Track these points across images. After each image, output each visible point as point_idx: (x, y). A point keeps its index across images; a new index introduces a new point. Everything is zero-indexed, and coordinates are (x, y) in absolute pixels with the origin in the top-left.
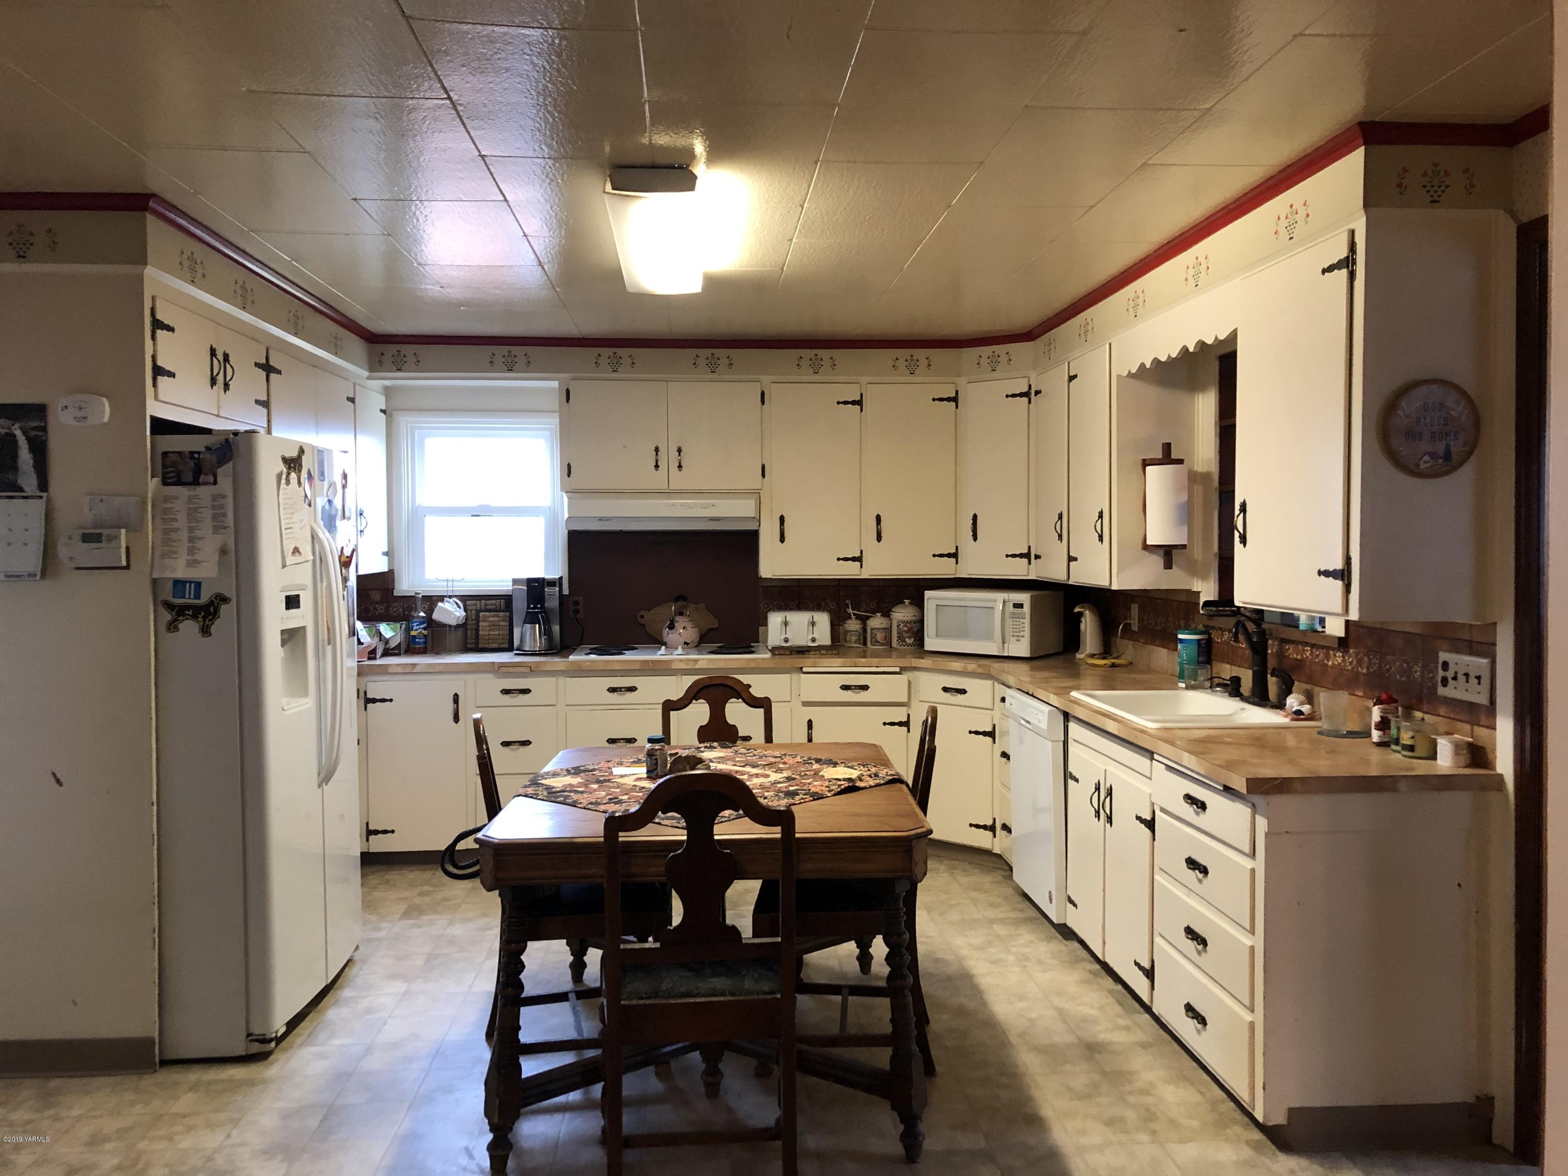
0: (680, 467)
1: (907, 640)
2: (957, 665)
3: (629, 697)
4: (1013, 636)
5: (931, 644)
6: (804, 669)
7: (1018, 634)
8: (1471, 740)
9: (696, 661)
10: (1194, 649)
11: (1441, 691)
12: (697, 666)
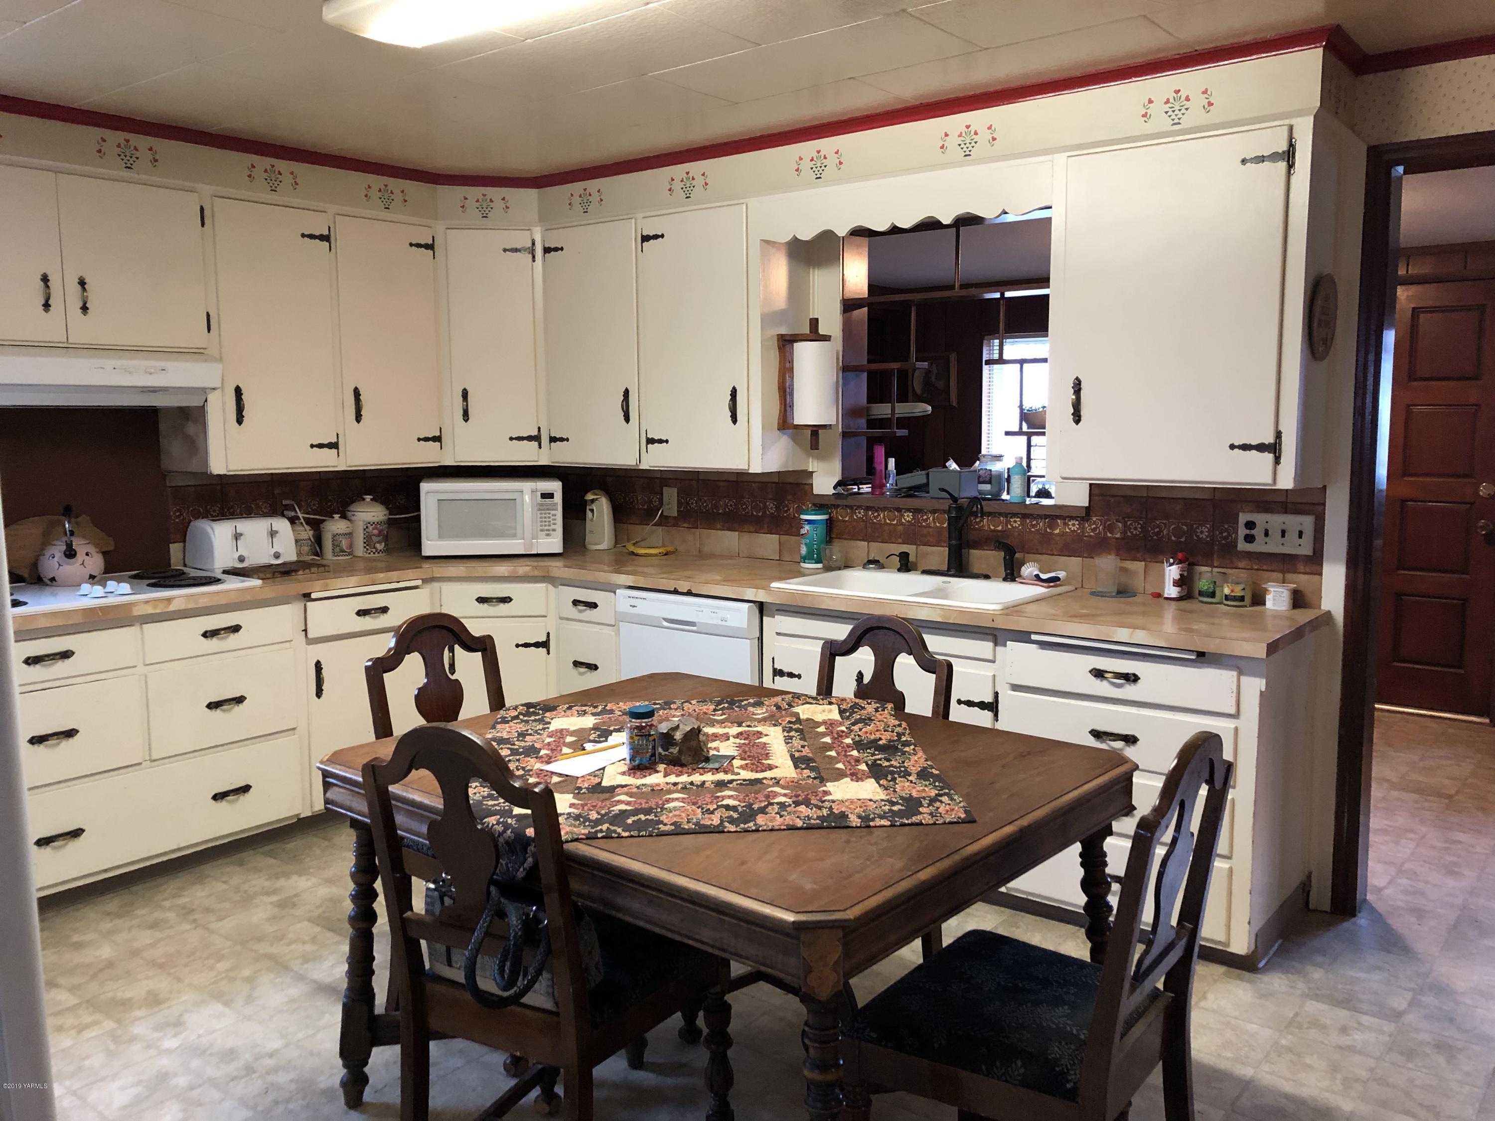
0: (85, 309)
1: (378, 545)
2: (502, 569)
3: (61, 668)
4: (542, 530)
5: (430, 547)
6: (313, 596)
7: (547, 528)
8: (1295, 586)
9: (169, 600)
10: (821, 530)
11: (1242, 546)
12: (172, 608)
